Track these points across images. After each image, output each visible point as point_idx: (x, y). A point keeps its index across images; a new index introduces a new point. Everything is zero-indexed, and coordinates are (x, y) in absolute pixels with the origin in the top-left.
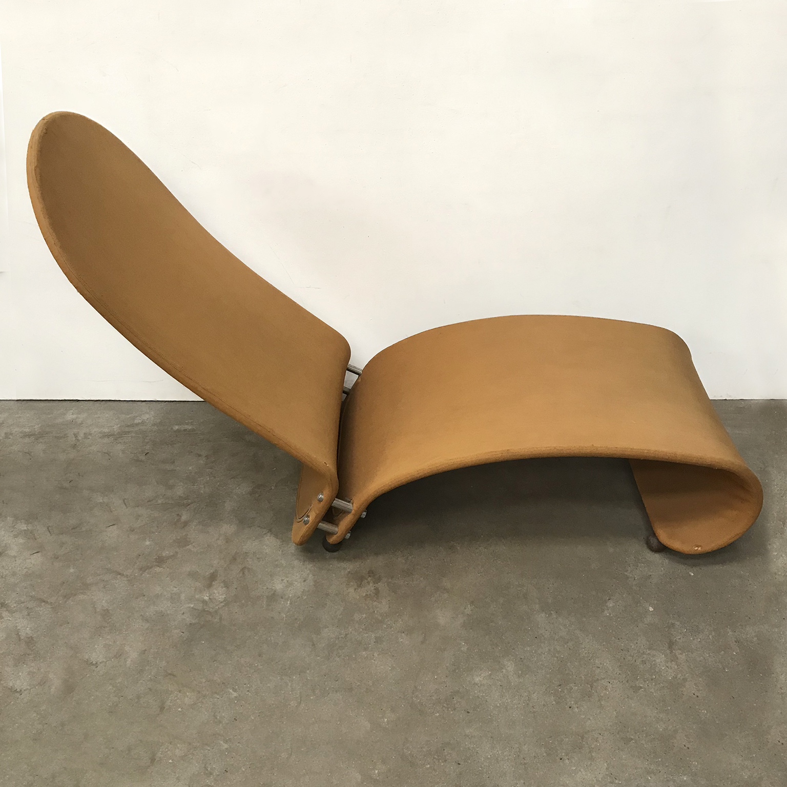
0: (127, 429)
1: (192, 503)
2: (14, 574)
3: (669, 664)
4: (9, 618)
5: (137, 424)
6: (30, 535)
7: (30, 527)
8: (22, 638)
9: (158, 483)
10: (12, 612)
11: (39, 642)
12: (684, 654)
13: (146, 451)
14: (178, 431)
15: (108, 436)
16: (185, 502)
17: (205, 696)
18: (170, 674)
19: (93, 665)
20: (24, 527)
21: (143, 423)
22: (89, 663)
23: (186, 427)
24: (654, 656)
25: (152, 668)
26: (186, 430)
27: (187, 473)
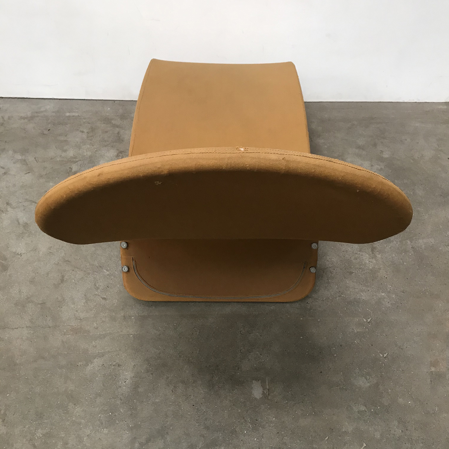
0: (36, 115)
1: (79, 161)
2: (14, 185)
3: (371, 260)
4: (12, 212)
5: (42, 112)
6: (24, 162)
7: (23, 157)
8: (21, 223)
9: (56, 148)
10: (14, 208)
11: (32, 226)
12: (380, 254)
13: (49, 129)
14: (69, 116)
15: (24, 118)
16: (74, 160)
17: (89, 274)
18: (67, 261)
19: (19, 255)
20: (19, 157)
21: (46, 111)
22: (16, 254)
23: (74, 114)
24: (362, 255)
25: (55, 257)
26: (74, 116)
27: (75, 142)
